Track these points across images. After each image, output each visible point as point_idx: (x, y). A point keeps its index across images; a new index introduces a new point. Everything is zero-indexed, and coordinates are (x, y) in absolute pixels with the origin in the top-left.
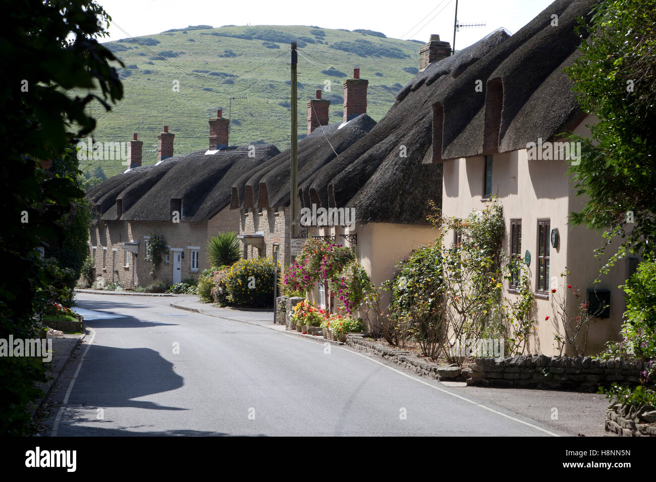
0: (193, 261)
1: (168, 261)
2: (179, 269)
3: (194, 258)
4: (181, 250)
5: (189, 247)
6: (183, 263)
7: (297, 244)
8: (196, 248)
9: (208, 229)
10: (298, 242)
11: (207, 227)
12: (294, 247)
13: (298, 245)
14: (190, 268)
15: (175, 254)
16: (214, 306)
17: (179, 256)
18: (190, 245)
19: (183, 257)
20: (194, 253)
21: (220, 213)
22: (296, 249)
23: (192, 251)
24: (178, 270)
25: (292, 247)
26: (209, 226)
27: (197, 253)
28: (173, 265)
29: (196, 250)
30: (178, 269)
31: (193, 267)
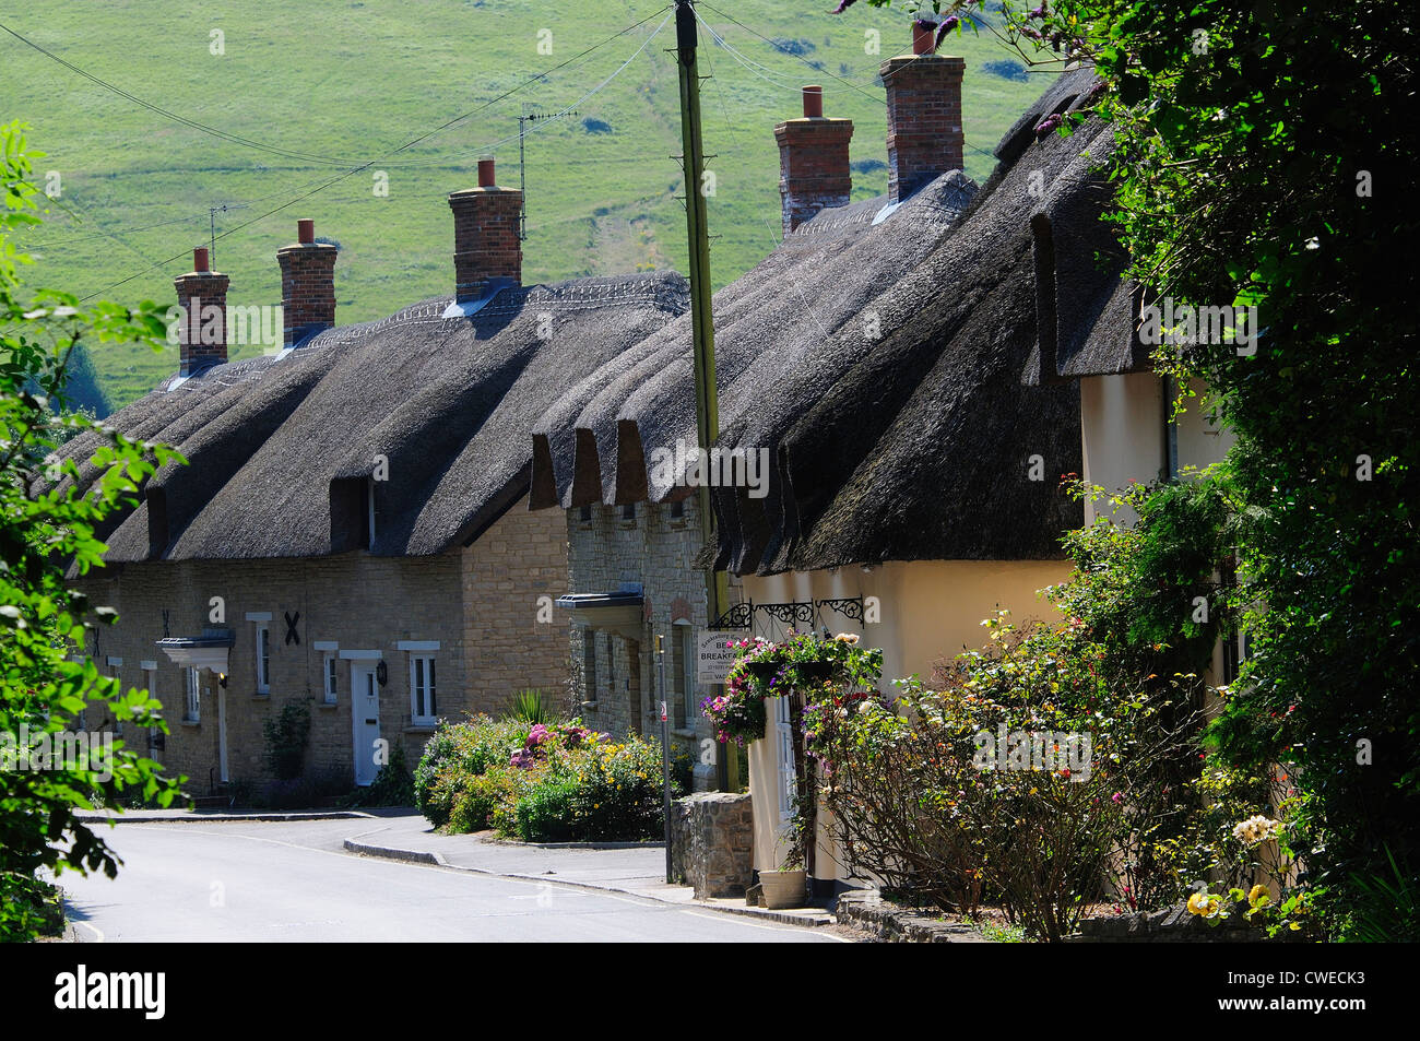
0: (420, 693)
1: (334, 696)
2: (374, 722)
3: (420, 682)
4: (376, 655)
5: (403, 645)
6: (385, 700)
7: (718, 646)
8: (426, 647)
9: (466, 578)
10: (721, 640)
11: (459, 573)
12: (709, 656)
13: (720, 651)
14: (409, 717)
15: (354, 670)
16: (483, 841)
17: (371, 676)
18: (406, 636)
19: (383, 681)
20: (420, 663)
21: (503, 520)
22: (714, 662)
23: (413, 659)
24: (371, 726)
25: (703, 656)
26: (467, 566)
27: (432, 662)
28: (350, 709)
29: (428, 653)
30: (369, 722)
31: (421, 712)
